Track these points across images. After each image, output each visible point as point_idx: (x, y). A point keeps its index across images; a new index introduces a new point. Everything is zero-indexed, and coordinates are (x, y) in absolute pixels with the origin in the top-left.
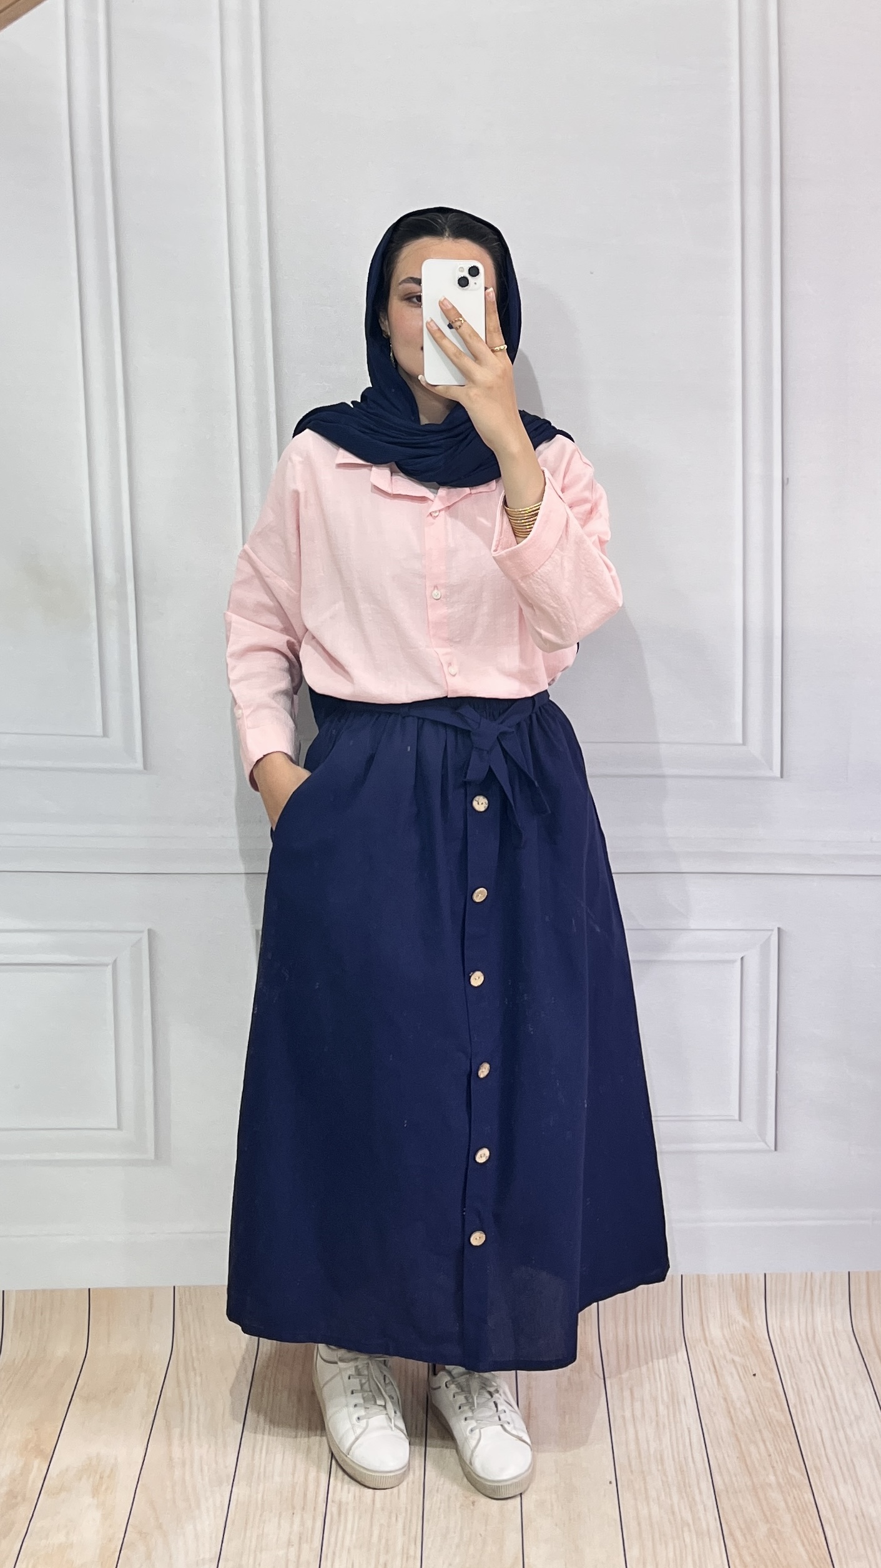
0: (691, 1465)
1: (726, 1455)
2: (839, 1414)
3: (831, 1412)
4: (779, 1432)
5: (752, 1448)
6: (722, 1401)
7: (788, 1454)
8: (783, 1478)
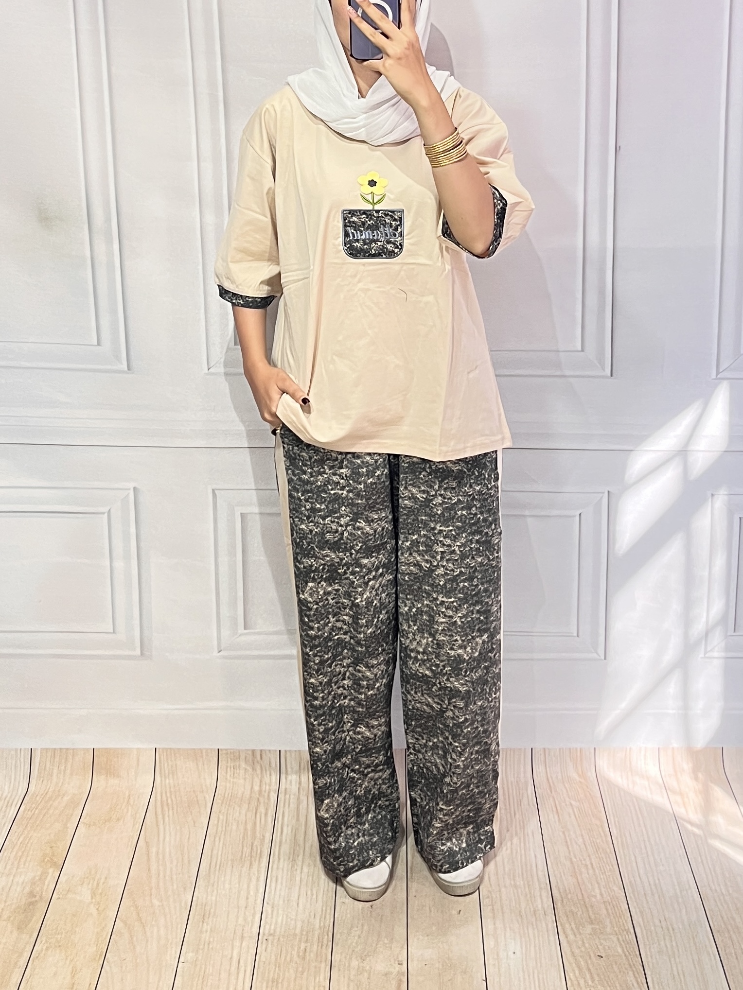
3: (645, 844)
6: (561, 834)
7: (610, 873)
8: (606, 893)
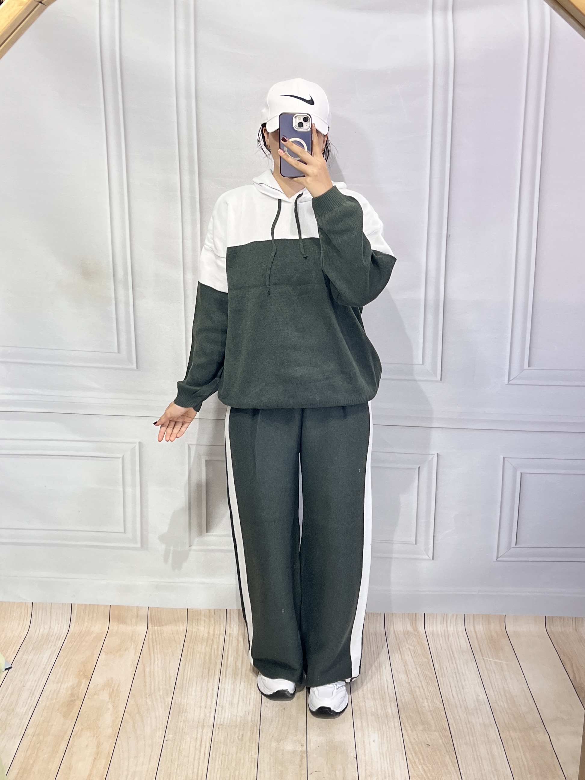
0: (387, 696)
1: (404, 692)
2: (459, 675)
3: (456, 674)
4: (430, 683)
5: (417, 690)
6: (403, 667)
8: (431, 705)
